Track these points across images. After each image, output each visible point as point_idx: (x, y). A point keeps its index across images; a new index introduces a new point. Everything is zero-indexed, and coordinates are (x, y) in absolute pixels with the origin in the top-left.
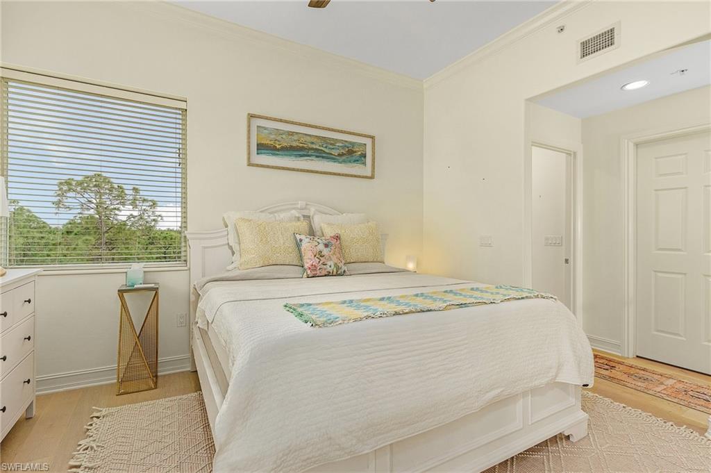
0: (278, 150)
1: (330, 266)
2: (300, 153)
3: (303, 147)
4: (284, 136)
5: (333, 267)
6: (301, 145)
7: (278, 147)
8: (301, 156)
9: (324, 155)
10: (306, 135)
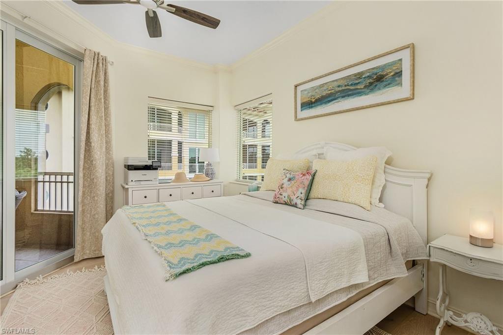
0: (314, 102)
1: (285, 197)
2: (329, 99)
3: (331, 93)
4: (317, 91)
5: (286, 197)
6: (329, 92)
7: (313, 100)
8: (330, 101)
9: (350, 93)
10: (333, 81)
